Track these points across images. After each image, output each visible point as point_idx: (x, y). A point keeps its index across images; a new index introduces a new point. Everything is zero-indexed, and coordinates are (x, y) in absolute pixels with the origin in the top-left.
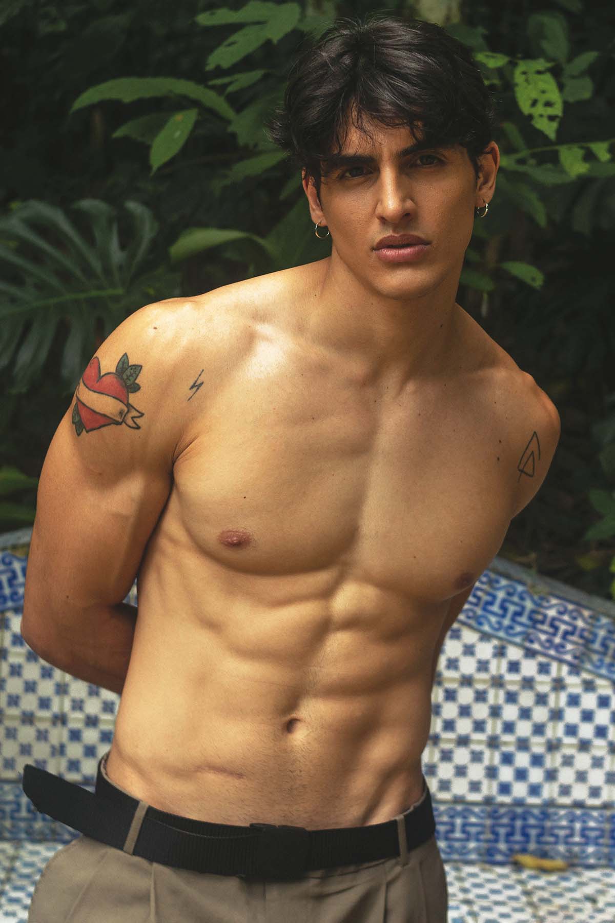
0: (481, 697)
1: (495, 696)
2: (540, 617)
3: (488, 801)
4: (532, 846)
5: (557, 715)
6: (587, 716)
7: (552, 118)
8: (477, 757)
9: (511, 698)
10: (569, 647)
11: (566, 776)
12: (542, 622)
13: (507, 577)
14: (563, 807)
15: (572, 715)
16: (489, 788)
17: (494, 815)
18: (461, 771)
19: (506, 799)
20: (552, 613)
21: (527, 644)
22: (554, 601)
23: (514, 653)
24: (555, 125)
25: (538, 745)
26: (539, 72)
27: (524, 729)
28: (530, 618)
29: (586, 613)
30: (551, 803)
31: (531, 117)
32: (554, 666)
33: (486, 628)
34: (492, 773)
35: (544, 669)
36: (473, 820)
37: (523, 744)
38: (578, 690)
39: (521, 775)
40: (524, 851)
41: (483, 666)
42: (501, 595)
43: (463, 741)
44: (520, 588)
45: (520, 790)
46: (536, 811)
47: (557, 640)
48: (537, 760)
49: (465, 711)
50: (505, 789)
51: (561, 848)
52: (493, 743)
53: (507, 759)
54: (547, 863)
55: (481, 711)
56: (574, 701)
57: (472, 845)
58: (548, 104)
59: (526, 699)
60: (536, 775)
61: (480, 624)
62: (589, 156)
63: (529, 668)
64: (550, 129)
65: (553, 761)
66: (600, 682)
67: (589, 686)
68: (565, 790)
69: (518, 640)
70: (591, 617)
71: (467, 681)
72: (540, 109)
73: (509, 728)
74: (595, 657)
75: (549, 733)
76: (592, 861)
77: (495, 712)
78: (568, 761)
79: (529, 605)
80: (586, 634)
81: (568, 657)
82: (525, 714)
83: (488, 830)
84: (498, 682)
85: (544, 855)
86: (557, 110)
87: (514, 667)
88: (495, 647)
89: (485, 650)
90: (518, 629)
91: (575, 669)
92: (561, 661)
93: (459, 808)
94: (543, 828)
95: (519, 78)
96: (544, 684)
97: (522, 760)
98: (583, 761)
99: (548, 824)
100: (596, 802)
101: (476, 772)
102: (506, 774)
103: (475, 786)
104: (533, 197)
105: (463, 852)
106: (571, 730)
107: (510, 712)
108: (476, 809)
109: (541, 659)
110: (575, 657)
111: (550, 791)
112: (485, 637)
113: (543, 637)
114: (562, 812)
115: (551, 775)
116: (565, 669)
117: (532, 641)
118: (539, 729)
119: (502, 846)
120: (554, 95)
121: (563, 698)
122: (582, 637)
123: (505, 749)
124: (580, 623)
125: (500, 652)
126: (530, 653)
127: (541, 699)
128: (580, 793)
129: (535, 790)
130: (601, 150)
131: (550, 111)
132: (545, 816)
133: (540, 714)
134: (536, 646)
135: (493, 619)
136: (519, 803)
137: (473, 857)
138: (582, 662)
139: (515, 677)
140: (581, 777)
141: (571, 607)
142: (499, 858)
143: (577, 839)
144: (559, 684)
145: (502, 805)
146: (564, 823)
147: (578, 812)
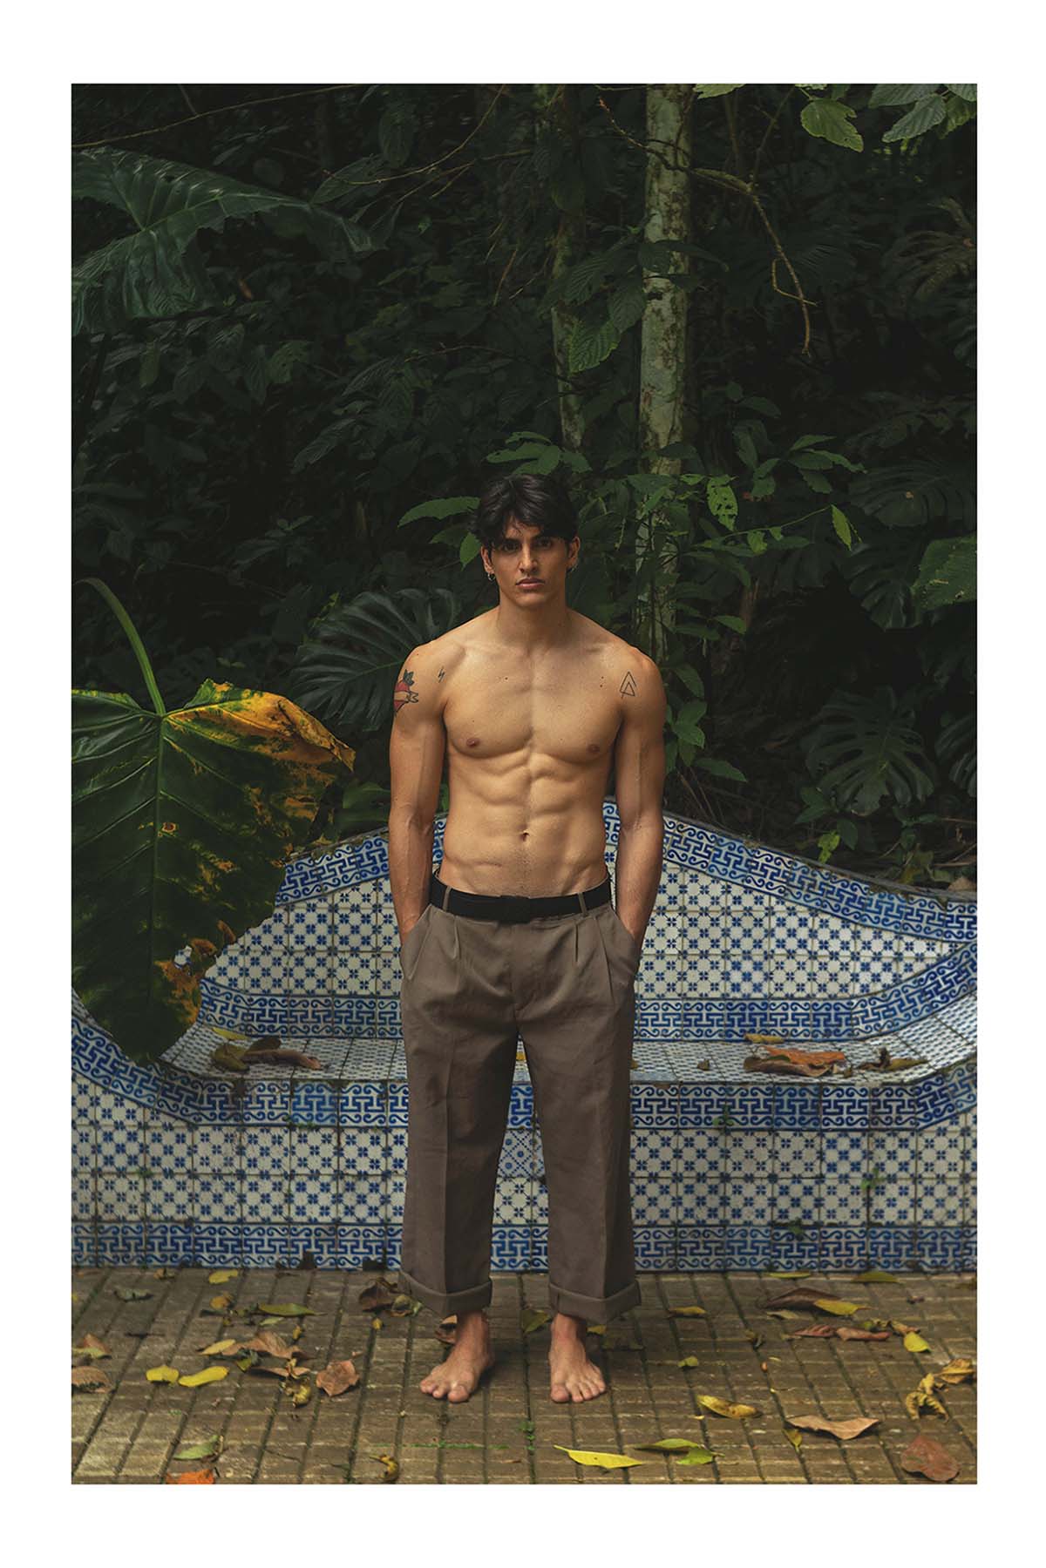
0: (715, 922)
1: (725, 922)
2: (754, 864)
3: (724, 997)
4: (758, 1028)
5: (770, 933)
6: (792, 933)
7: (731, 516)
8: (714, 965)
9: (737, 922)
10: (776, 884)
11: (779, 976)
12: (756, 868)
13: (728, 837)
14: (779, 999)
15: (781, 933)
16: (726, 987)
17: (729, 1007)
18: (704, 976)
19: (738, 995)
20: (762, 861)
21: (745, 884)
22: (763, 852)
23: (737, 890)
24: (733, 521)
25: (758, 955)
26: (723, 486)
27: (747, 944)
28: (746, 866)
29: (787, 860)
30: (770, 997)
31: (717, 516)
32: (766, 897)
33: (716, 873)
34: (726, 976)
35: (758, 901)
36: (715, 1011)
37: (747, 955)
38: (784, 915)
39: (747, 977)
40: (753, 1031)
41: (715, 901)
42: (725, 849)
43: (704, 955)
44: (738, 844)
45: (746, 988)
46: (759, 1003)
47: (767, 880)
48: (757, 966)
49: (704, 933)
50: (736, 987)
51: (779, 1029)
52: (726, 955)
53: (737, 966)
54: (767, 1038)
55: (715, 933)
56: (781, 922)
57: (715, 1029)
58: (728, 507)
59: (747, 923)
60: (757, 977)
61: (713, 871)
62: (768, 537)
63: (748, 900)
64: (730, 524)
65: (769, 966)
66: (798, 908)
67: (792, 912)
68: (779, 987)
69: (739, 881)
70: (789, 862)
71: (704, 912)
72: (723, 511)
73: (736, 944)
74: (795, 891)
75: (765, 946)
76: (802, 1037)
77: (726, 933)
78: (780, 966)
79: (745, 855)
80: (787, 874)
81: (776, 892)
82: (747, 933)
83: (726, 1018)
84: (726, 912)
85: (768, 1033)
86: (734, 511)
87: (737, 900)
88: (723, 887)
89: (716, 890)
90: (739, 873)
91: (781, 900)
92: (770, 894)
93: (704, 1003)
94: (765, 1014)
95: (710, 490)
96: (759, 912)
97: (747, 966)
98: (791, 965)
99: (768, 1012)
100: (803, 995)
101: (715, 976)
102: (736, 977)
103: (715, 987)
104: (741, 567)
105: (709, 1034)
106: (781, 944)
107: (736, 933)
108: (717, 1003)
109: (756, 893)
110: (780, 891)
111: (768, 988)
112: (715, 880)
113: (757, 878)
114: (778, 1003)
115: (768, 977)
116: (774, 900)
117: (749, 882)
118: (758, 944)
119: (736, 1029)
120: (733, 501)
121: (774, 920)
122: (784, 876)
123: (733, 959)
124: (782, 867)
125: (727, 890)
126: (748, 890)
127: (758, 922)
128: (790, 988)
129: (757, 988)
130: (776, 533)
131: (730, 512)
132: (767, 1006)
133: (758, 933)
134: (752, 885)
135: (721, 867)
136: (746, 997)
137: (716, 1037)
138: (786, 895)
139: (739, 907)
140: (790, 977)
141: (775, 856)
142: (735, 1037)
143: (790, 1021)
144: (770, 912)
145: (735, 999)
146: (780, 1010)
147: (790, 1002)
